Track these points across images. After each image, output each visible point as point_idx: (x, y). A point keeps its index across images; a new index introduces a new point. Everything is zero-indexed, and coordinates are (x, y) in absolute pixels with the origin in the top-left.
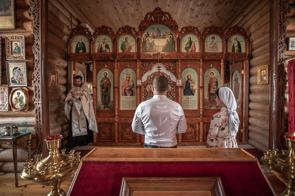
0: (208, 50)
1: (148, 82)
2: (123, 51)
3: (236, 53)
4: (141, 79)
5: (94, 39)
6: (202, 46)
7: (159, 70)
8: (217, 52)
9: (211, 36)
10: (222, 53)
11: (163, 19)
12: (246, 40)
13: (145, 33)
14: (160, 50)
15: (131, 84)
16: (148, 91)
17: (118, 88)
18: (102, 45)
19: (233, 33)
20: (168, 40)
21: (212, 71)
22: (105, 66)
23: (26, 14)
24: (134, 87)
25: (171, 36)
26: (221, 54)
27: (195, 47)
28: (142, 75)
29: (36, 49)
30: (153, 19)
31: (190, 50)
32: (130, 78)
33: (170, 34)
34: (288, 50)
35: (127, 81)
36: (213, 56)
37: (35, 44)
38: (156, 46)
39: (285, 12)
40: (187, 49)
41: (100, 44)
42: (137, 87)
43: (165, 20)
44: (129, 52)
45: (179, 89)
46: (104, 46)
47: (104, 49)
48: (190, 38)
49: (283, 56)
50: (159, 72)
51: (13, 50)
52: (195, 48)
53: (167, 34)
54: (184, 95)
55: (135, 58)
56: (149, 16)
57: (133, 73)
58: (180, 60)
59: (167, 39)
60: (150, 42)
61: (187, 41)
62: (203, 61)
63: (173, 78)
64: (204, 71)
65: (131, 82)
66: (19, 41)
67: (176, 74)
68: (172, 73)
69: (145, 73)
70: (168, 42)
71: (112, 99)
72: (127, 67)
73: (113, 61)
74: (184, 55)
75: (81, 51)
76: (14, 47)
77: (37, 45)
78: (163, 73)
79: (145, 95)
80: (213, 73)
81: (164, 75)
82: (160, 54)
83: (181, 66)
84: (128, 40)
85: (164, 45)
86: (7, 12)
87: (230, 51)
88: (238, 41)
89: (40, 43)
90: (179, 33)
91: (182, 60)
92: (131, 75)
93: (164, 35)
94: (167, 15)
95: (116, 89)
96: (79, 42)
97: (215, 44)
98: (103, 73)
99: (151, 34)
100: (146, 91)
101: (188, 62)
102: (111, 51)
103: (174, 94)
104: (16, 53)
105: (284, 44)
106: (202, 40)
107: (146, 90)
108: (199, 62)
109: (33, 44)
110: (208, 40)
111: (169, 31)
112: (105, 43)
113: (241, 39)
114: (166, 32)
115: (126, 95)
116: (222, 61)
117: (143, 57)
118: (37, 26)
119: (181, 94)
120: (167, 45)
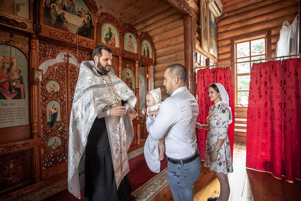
0: (126, 48)
1: (49, 76)
3: (146, 56)
6: (122, 42)
7: (68, 60)
8: (133, 52)
10: (138, 54)
12: (152, 48)
14: (74, 31)
15: (16, 76)
16: (49, 91)
20: (85, 21)
24: (22, 83)
25: (89, 17)
27: (115, 40)
31: (110, 43)
32: (12, 64)
33: (87, 14)
36: (131, 56)
38: (67, 23)
40: (107, 40)
44: (14, 14)
48: (110, 29)
52: (115, 42)
53: (84, 12)
59: (83, 19)
60: (58, 13)
61: (107, 31)
62: (123, 58)
69: (44, 61)
70: (85, 24)
79: (44, 98)
85: (79, 25)
88: (147, 46)
90: (98, 18)
92: (13, 60)
93: (80, 12)
97: (132, 43)
99: (60, 2)
100: (47, 92)
106: (122, 35)
107: (45, 89)
108: (117, 60)
110: (126, 38)
111: (86, 9)
114: (82, 9)
115: (1, 97)
116: (137, 62)
117: (45, 34)
120: (83, 27)
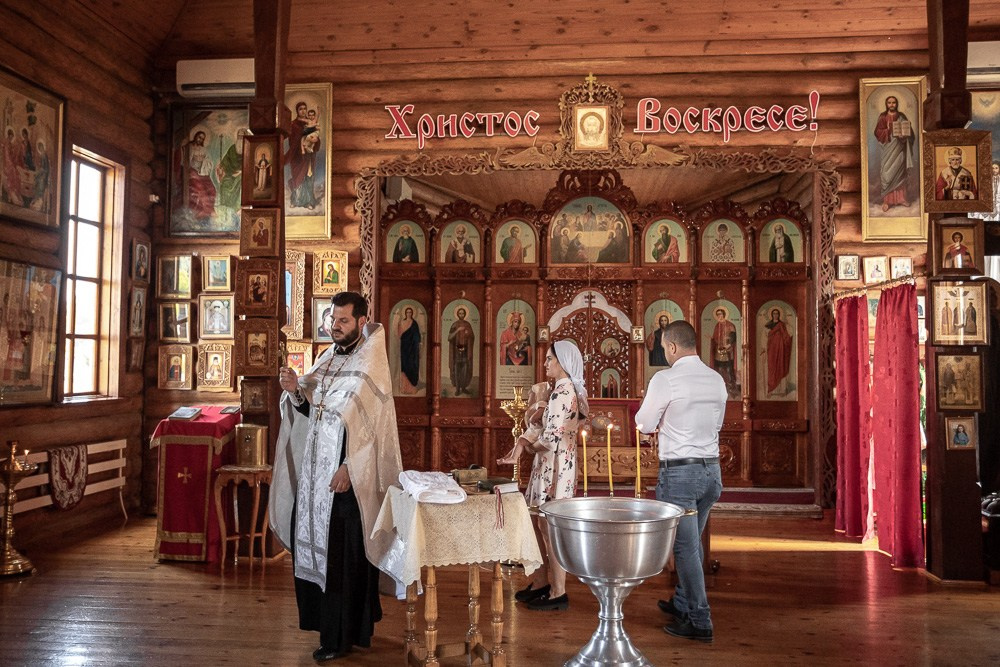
0: (709, 256)
1: (563, 332)
2: (506, 260)
3: (781, 262)
4: (546, 325)
5: (437, 230)
6: (696, 249)
7: (590, 303)
8: (731, 261)
9: (718, 223)
10: (745, 264)
11: (601, 184)
12: (803, 233)
13: (559, 218)
14: (593, 258)
15: (524, 337)
17: (493, 346)
18: (456, 245)
19: (773, 215)
20: (613, 234)
21: (721, 308)
22: (461, 294)
23: (349, 211)
24: (529, 344)
25: (619, 225)
26: (742, 268)
27: (677, 249)
28: (549, 315)
29: (366, 275)
30: (578, 185)
31: (666, 257)
32: (520, 322)
33: (616, 221)
34: (837, 277)
35: (514, 331)
36: (722, 272)
37: (364, 266)
38: (583, 248)
39: (831, 209)
40: (657, 254)
41: (453, 243)
42: (537, 345)
43: (605, 186)
44: (520, 263)
45: (639, 351)
46: (460, 247)
47: (461, 254)
48: (666, 229)
49: (828, 290)
50: (590, 309)
51: (325, 277)
52: (678, 255)
53: (610, 220)
54: (651, 364)
55: (535, 276)
56: (568, 177)
57: (527, 311)
58: (640, 282)
59: (609, 232)
60: (571, 239)
61: (659, 236)
62: (698, 282)
63: (625, 324)
64: (700, 308)
65: (523, 333)
66: (338, 262)
67: (631, 315)
68: (623, 311)
69: (556, 310)
70: (613, 239)
71: (476, 372)
72: (515, 298)
73: (484, 282)
74: (650, 270)
75: (406, 259)
76: (327, 270)
77: (368, 267)
78: (600, 313)
80: (723, 311)
81: (601, 315)
82: (592, 267)
83: (642, 296)
84: (518, 234)
85: (603, 245)
86: (317, 208)
87: (764, 258)
88: (784, 235)
89: (373, 264)
90: (638, 218)
91: (645, 282)
92: (522, 317)
93: (603, 222)
94: (611, 176)
95: (489, 349)
96: (402, 238)
97: (727, 242)
98: (457, 308)
99: (574, 220)
101: (660, 286)
102: (477, 260)
103: (627, 362)
104: (329, 281)
105: (831, 268)
106: (694, 234)
108: (687, 286)
109: (360, 266)
110: (710, 234)
112: (464, 241)
113: (791, 228)
114: (608, 217)
115: (509, 362)
116: (744, 282)
117: (553, 276)
118: (368, 234)
119: (643, 362)
120: (610, 245)
